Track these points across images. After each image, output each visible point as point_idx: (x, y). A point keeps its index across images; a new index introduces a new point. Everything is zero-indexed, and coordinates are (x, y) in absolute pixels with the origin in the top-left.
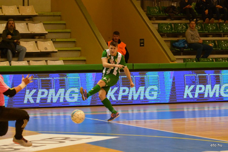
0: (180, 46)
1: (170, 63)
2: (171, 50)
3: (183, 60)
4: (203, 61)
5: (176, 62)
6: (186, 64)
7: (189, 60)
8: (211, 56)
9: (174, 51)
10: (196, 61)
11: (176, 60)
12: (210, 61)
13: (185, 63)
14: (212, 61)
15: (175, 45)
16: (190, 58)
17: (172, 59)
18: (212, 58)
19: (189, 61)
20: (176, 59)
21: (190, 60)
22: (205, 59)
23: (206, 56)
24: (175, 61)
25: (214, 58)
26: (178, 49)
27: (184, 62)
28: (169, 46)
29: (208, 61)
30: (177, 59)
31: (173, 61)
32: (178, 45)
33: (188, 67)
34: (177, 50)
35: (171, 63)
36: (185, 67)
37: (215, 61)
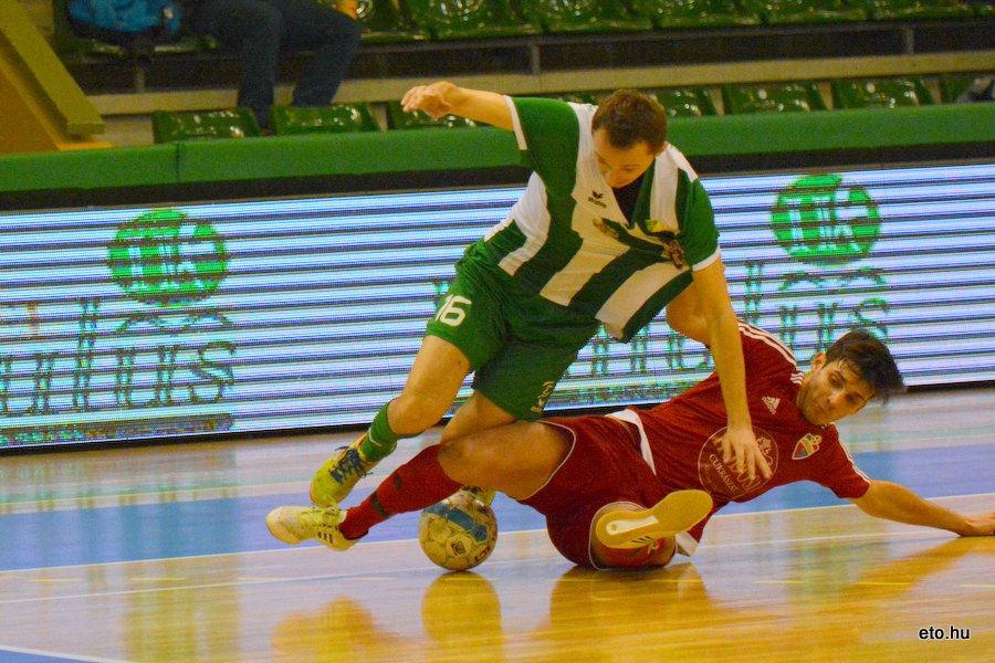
0: (123, 26)
1: (56, 149)
2: (62, 50)
3: (149, 124)
4: (296, 130)
5: (103, 143)
6: (178, 155)
7: (195, 126)
8: (354, 93)
9: (85, 61)
10: (250, 131)
11: (100, 130)
12: (350, 126)
13: (169, 147)
14: (368, 124)
15: (85, 16)
16: (200, 112)
17: (74, 119)
18: (361, 107)
19: (199, 130)
20: (101, 122)
21: (206, 123)
22: (315, 110)
23: (316, 94)
24: (98, 136)
25: (376, 104)
26: (113, 43)
27: (158, 139)
28: (45, 28)
29: (336, 129)
30: (105, 117)
31: (77, 138)
32: (113, 15)
33: (191, 175)
34: (102, 49)
35: (66, 148)
36: (168, 178)
37: (383, 124)
